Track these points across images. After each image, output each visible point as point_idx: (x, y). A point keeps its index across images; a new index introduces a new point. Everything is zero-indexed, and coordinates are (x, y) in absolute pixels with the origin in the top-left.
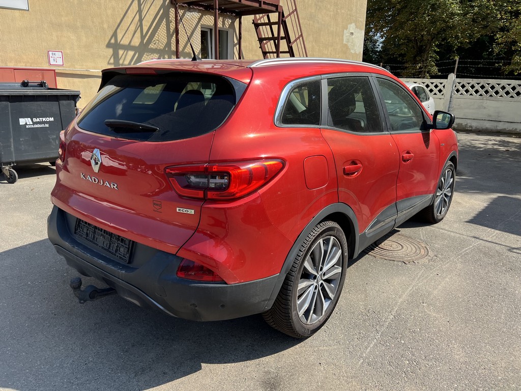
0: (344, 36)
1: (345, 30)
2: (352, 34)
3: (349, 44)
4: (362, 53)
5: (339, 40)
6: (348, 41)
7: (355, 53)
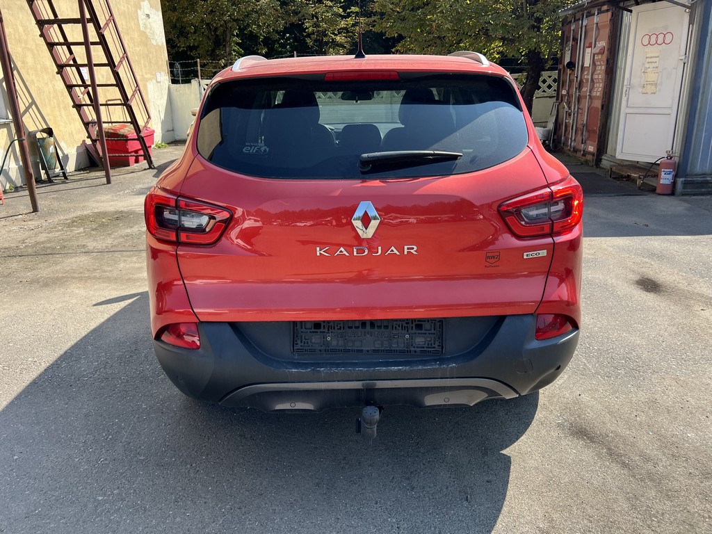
0: (140, 19)
1: (139, 10)
2: (148, 16)
3: (148, 31)
4: (165, 44)
5: (135, 24)
6: (146, 28)
7: (157, 45)
